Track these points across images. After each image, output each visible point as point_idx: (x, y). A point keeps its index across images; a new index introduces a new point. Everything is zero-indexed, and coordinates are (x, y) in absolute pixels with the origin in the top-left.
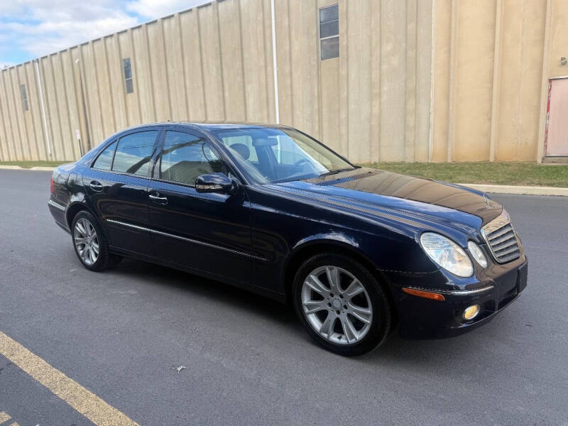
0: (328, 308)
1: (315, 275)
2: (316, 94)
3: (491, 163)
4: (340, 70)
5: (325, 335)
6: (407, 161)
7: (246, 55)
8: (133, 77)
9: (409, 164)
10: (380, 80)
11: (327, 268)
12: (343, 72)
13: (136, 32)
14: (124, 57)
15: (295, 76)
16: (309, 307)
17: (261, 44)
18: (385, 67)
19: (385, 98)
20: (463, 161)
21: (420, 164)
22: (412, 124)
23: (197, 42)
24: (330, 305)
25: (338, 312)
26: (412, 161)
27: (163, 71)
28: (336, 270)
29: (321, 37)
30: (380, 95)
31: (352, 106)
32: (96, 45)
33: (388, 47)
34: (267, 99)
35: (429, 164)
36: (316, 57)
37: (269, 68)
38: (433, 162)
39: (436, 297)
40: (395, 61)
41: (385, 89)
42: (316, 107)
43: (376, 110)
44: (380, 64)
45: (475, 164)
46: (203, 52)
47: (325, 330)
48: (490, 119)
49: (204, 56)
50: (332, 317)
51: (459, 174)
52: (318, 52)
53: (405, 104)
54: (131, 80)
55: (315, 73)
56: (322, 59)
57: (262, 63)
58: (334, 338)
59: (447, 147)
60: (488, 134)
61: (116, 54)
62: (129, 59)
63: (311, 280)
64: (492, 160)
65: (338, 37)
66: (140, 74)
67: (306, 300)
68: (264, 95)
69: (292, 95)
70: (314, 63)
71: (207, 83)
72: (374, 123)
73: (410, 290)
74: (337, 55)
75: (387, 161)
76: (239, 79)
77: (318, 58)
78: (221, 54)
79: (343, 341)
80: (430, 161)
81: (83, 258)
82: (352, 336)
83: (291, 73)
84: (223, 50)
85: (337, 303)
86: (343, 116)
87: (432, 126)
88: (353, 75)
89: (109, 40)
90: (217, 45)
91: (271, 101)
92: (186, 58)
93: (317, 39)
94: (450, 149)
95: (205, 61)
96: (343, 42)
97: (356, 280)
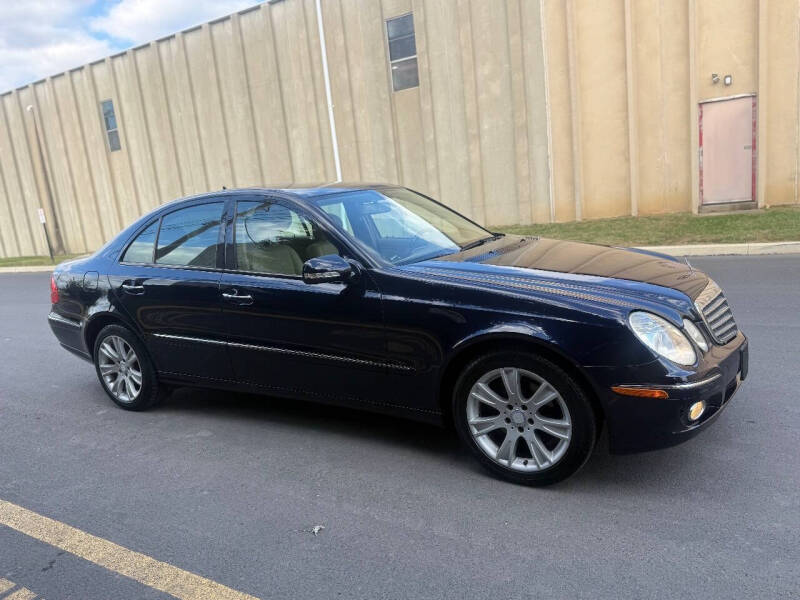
0: (505, 425)
1: (485, 383)
2: (391, 139)
3: (634, 218)
4: (422, 105)
5: (505, 462)
6: (523, 223)
7: (286, 88)
8: (120, 129)
9: (526, 226)
10: (478, 114)
11: (502, 371)
12: (427, 107)
13: (119, 62)
14: (102, 98)
15: (358, 114)
16: (479, 426)
17: (307, 73)
18: (483, 97)
19: (486, 140)
20: (596, 218)
21: (541, 226)
22: (525, 173)
23: (212, 73)
24: (508, 420)
25: (521, 429)
26: (529, 223)
27: (165, 116)
28: (515, 373)
29: (391, 60)
30: (479, 136)
31: (443, 154)
32: (58, 82)
33: (485, 70)
34: (322, 148)
35: (554, 226)
36: (386, 88)
37: (321, 106)
38: (557, 222)
39: (657, 395)
40: (496, 88)
41: (486, 127)
42: (393, 156)
43: (475, 156)
44: (477, 95)
45: (613, 221)
46: (223, 86)
47: (503, 455)
48: (628, 160)
49: (225, 94)
50: (512, 436)
51: (597, 236)
52: (389, 82)
53: (514, 146)
54: (116, 132)
55: (387, 109)
56: (396, 90)
57: (310, 98)
58: (518, 465)
59: (574, 201)
60: (627, 179)
61: (90, 93)
62: (110, 102)
63: (479, 390)
64: (634, 213)
65: (416, 59)
66: (130, 123)
67: (473, 418)
68: (317, 144)
69: (357, 142)
70: (385, 96)
71: (231, 131)
72: (475, 172)
73: (624, 388)
74: (416, 83)
75: (496, 226)
76: (279, 122)
77: (389, 86)
78: (248, 87)
79: (531, 467)
80: (552, 222)
81: (116, 394)
82: (544, 459)
83: (353, 111)
84: (252, 82)
85: (518, 416)
86: (431, 166)
87: (552, 174)
88: (440, 108)
89: (77, 76)
90: (243, 76)
91: (327, 151)
92: (198, 97)
93: (387, 62)
94: (578, 203)
95: (225, 98)
96: (422, 66)
97: (545, 383)
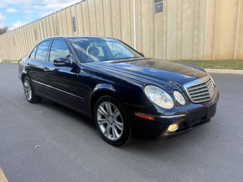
1: (102, 106)
2: (152, 29)
3: (234, 60)
4: (163, 18)
5: (106, 135)
6: (194, 59)
7: (122, 13)
8: (76, 25)
9: (194, 60)
10: (182, 22)
11: (106, 103)
12: (165, 18)
13: (77, 5)
14: (72, 16)
15: (143, 21)
16: (100, 121)
17: (128, 8)
18: (184, 15)
19: (183, 30)
20: (221, 59)
21: (199, 60)
22: (196, 42)
23: (101, 8)
24: (108, 121)
26: (196, 59)
27: (88, 21)
28: (109, 104)
29: (155, 3)
30: (181, 29)
31: (169, 34)
32: (62, 11)
33: (185, 6)
34: (131, 32)
36: (152, 12)
37: (132, 18)
38: (206, 60)
39: (150, 118)
40: (189, 12)
41: (184, 26)
42: (152, 35)
43: (179, 36)
44: (182, 14)
45: (225, 60)
46: (104, 13)
47: (106, 132)
48: (235, 39)
49: (104, 15)
50: (109, 126)
52: (153, 10)
53: (193, 32)
54: (75, 26)
55: (152, 19)
56: (155, 13)
57: (129, 16)
58: (109, 137)
59: (213, 52)
60: (233, 46)
61: (70, 15)
62: (74, 17)
63: (100, 109)
64: (235, 58)
65: (162, 3)
66: (79, 24)
67: (99, 118)
68: (129, 30)
69: (141, 30)
70: (151, 15)
71: (106, 26)
72: (179, 41)
73: (138, 114)
74: (162, 11)
75: (184, 59)
76: (119, 23)
77: (153, 12)
78: (111, 13)
79: (113, 139)
80: (204, 60)
81: (27, 97)
82: (116, 136)
83: (141, 20)
84: (112, 11)
85: (111, 120)
86: (164, 38)
87: (206, 43)
88: (169, 20)
89: (67, 9)
90: (110, 9)
91: (132, 33)
92: (97, 16)
93: (153, 4)
94: (214, 54)
95: (105, 16)
96: (164, 5)
97: (117, 109)
